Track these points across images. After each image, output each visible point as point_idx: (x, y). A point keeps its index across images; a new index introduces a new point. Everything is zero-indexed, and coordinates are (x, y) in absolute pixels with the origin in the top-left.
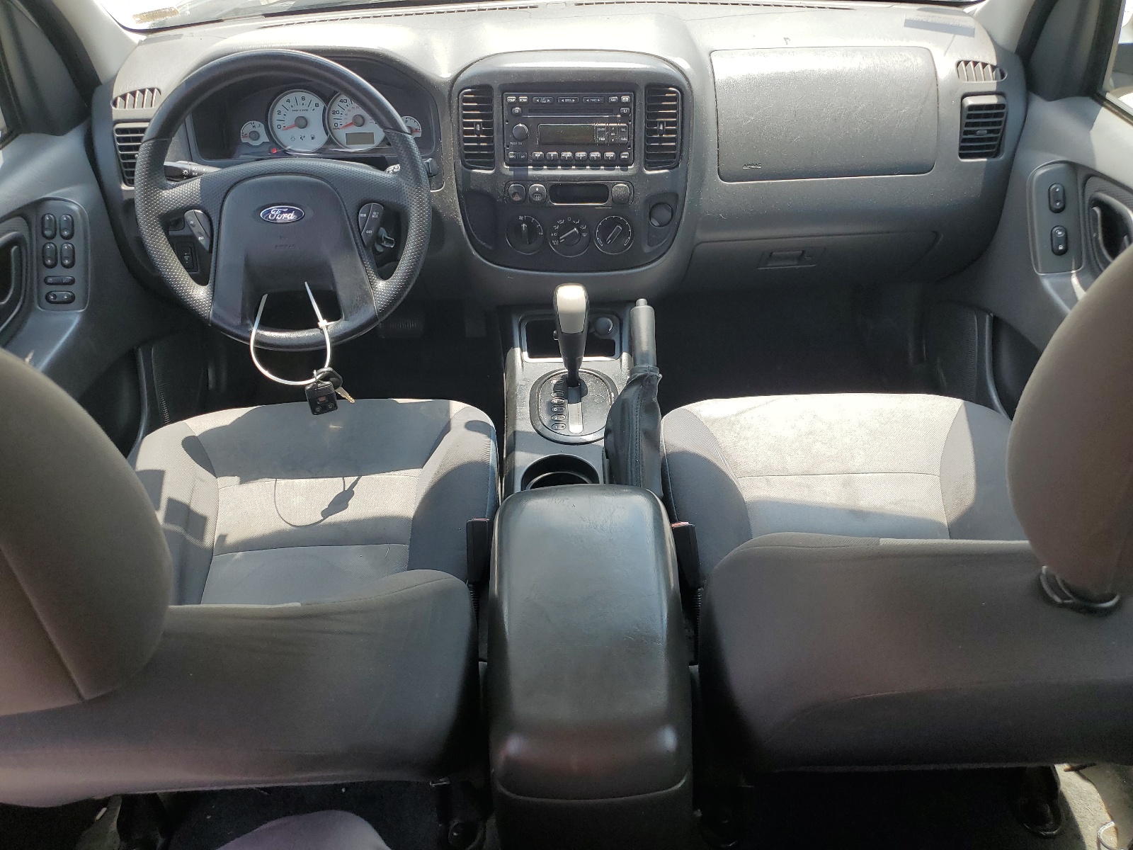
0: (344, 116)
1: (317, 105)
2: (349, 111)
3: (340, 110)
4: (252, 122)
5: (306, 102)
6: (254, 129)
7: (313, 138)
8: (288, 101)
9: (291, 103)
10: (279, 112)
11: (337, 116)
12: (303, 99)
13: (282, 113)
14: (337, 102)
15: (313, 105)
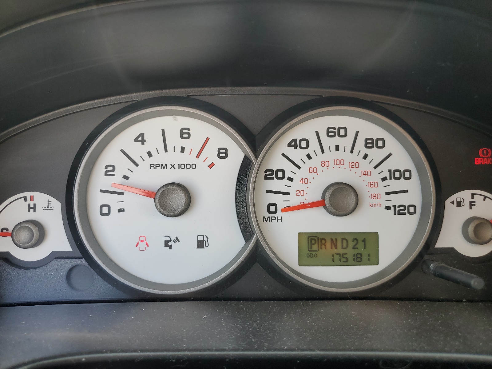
0: (296, 185)
1: (223, 153)
2: (312, 170)
3: (289, 168)
4: (28, 194)
5: (193, 144)
6: (32, 216)
7: (201, 244)
8: (141, 139)
9: (148, 146)
10: (110, 171)
11: (275, 184)
12: (185, 134)
13: (119, 173)
14: (282, 147)
15: (211, 152)
